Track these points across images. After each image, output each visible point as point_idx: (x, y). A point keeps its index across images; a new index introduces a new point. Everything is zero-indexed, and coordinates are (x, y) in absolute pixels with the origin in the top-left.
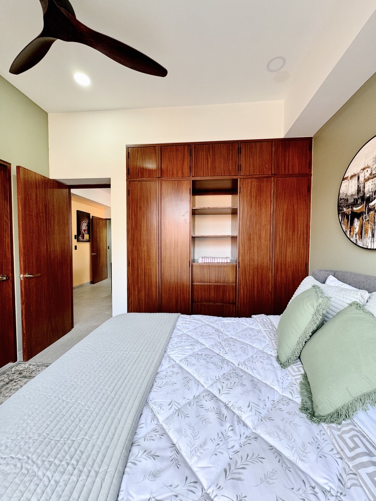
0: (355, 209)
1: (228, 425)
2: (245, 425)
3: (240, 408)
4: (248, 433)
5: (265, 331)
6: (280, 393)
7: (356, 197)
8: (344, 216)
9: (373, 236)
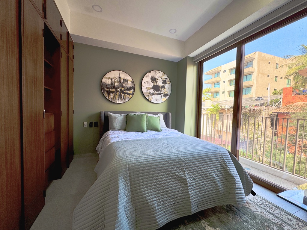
0: (110, 90)
7: (111, 86)
8: (105, 91)
9: (119, 99)
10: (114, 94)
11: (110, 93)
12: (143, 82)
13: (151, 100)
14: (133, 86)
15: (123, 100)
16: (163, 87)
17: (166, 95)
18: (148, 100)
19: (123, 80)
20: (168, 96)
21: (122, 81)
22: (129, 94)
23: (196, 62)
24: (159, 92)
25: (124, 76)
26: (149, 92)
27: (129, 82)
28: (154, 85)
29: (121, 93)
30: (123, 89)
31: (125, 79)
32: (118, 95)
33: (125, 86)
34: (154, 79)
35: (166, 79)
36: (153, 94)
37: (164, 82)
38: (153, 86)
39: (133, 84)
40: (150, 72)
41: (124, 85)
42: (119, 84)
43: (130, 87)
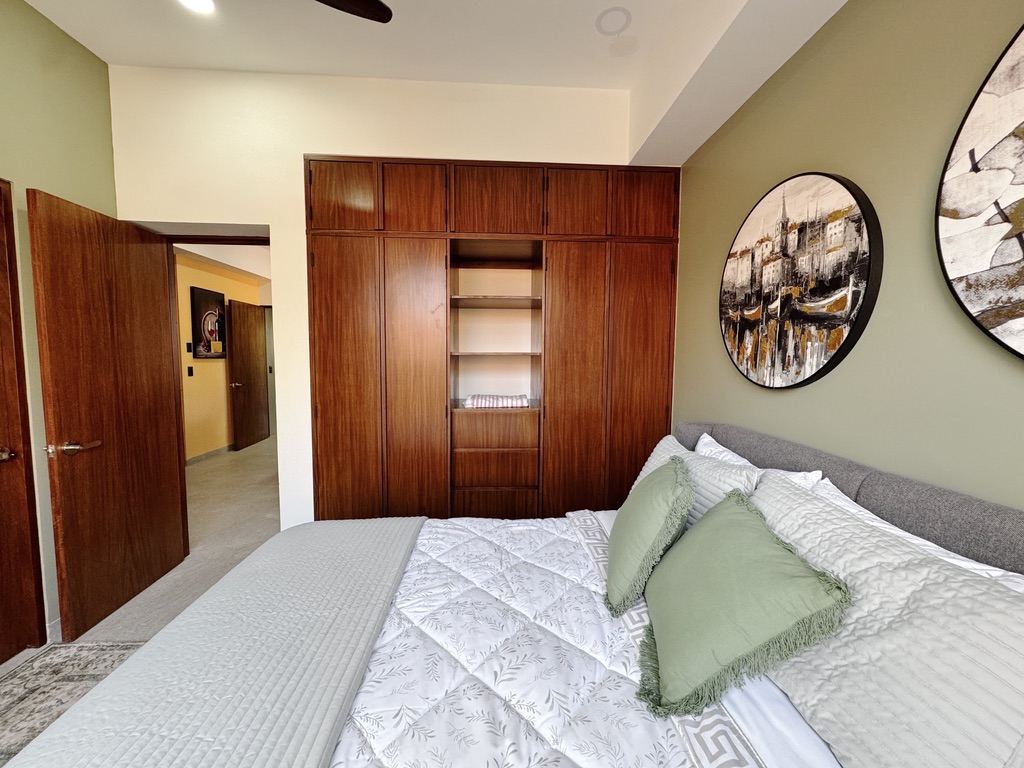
0: (746, 313)
1: (508, 742)
2: (539, 738)
3: (531, 707)
4: (542, 753)
5: (588, 544)
6: (606, 665)
7: (749, 291)
9: (774, 364)
15: (793, 368)
19: (802, 229)
22: (829, 323)
27: (835, 230)
29: (789, 325)
30: (795, 292)
31: (811, 217)
32: (773, 336)
33: (807, 268)
41: (804, 264)
42: (779, 268)
43: (839, 265)
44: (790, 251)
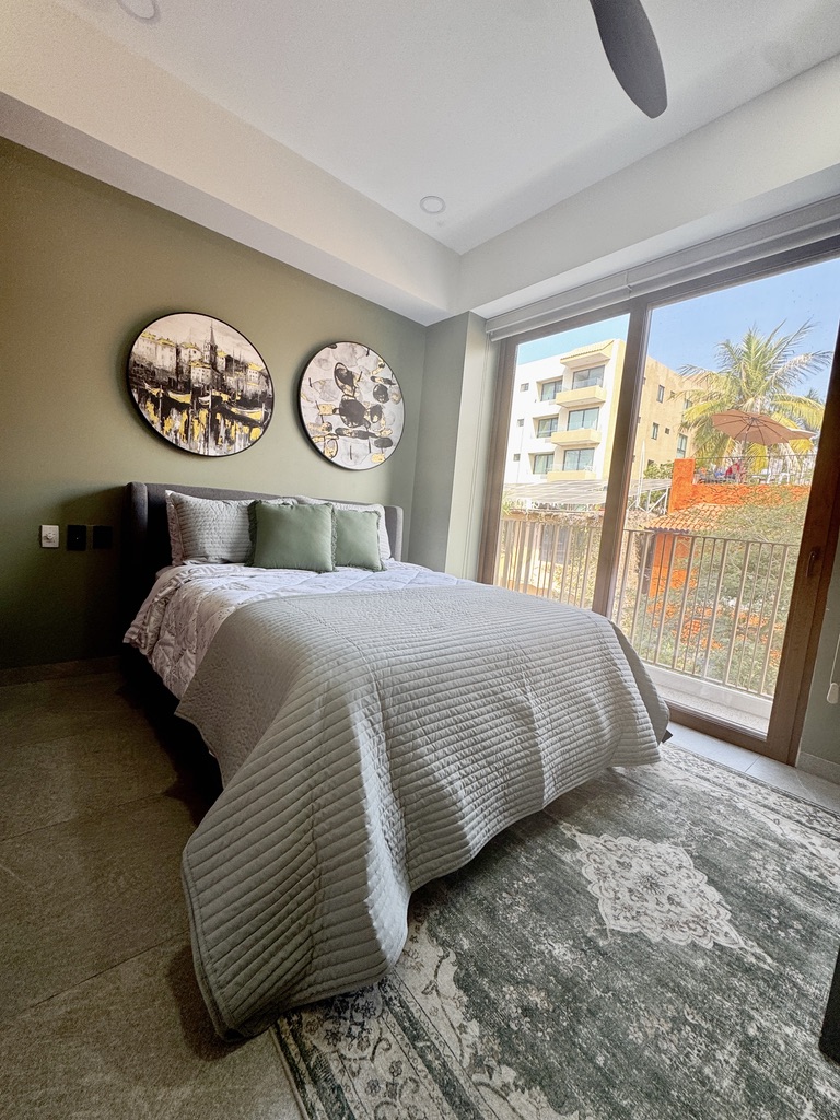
0: (171, 394)
8: (145, 395)
9: (206, 440)
10: (185, 414)
11: (167, 407)
12: (305, 382)
13: (333, 457)
14: (265, 393)
15: (226, 445)
16: (377, 411)
17: (384, 443)
18: (321, 455)
19: (229, 359)
20: (391, 449)
21: (221, 363)
22: (251, 423)
23: (494, 337)
24: (362, 428)
25: (230, 344)
26: (325, 425)
27: (253, 373)
28: (346, 397)
29: (218, 416)
30: (225, 397)
31: (236, 357)
32: (204, 420)
33: (234, 386)
34: (345, 377)
35: (389, 382)
36: (339, 432)
37: (381, 393)
38: (343, 402)
39: (267, 382)
40: (333, 345)
41: (231, 381)
42: (209, 374)
43: (256, 395)
44: (219, 368)
